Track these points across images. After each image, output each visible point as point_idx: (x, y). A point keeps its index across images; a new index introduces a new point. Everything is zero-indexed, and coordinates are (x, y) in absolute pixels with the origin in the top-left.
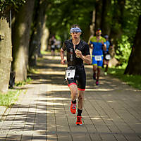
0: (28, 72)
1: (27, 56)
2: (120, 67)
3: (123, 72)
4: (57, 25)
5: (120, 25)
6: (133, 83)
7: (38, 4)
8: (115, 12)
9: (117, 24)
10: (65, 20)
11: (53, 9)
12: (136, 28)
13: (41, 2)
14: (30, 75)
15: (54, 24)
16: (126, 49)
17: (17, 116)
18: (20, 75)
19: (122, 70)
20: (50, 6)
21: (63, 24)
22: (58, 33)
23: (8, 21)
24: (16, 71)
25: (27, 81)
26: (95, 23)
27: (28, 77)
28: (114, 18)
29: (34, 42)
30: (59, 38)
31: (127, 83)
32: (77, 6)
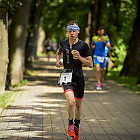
0: (24, 74)
1: (24, 58)
2: (115, 69)
3: (118, 74)
4: (53, 27)
5: (115, 28)
6: (128, 85)
7: (35, 7)
8: (110, 15)
9: (112, 27)
10: (61, 22)
11: (49, 12)
12: (132, 30)
13: (37, 5)
14: (27, 76)
15: (50, 26)
16: (122, 51)
17: (13, 118)
18: (16, 76)
19: (118, 72)
20: (46, 8)
21: (59, 26)
22: (54, 35)
23: (5, 23)
24: (13, 73)
25: (24, 82)
26: (91, 25)
27: (24, 79)
28: (109, 20)
29: (30, 44)
30: (54, 40)
31: (123, 85)
32: (73, 8)
